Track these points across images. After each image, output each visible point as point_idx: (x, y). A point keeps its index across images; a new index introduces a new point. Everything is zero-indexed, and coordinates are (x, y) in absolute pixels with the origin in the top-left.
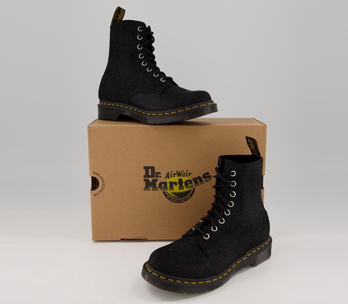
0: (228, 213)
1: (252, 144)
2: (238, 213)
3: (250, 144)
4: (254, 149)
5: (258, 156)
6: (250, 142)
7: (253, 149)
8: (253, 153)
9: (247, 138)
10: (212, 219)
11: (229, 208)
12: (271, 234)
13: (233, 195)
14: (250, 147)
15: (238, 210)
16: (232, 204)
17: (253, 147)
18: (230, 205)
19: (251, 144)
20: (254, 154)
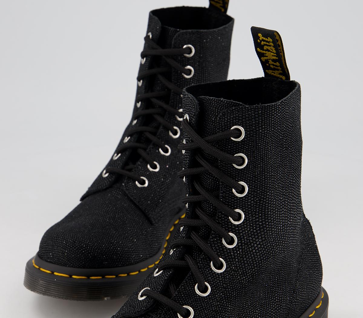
0: (231, 242)
1: (269, 48)
2: (258, 238)
3: (262, 47)
4: (274, 61)
5: (284, 78)
6: (263, 43)
7: (271, 62)
8: (270, 72)
9: (255, 31)
10: (190, 261)
11: (234, 229)
12: (325, 284)
13: (242, 190)
14: (260, 55)
15: (257, 231)
16: (239, 217)
17: (271, 55)
18: (235, 220)
19: (265, 47)
20: (270, 76)
